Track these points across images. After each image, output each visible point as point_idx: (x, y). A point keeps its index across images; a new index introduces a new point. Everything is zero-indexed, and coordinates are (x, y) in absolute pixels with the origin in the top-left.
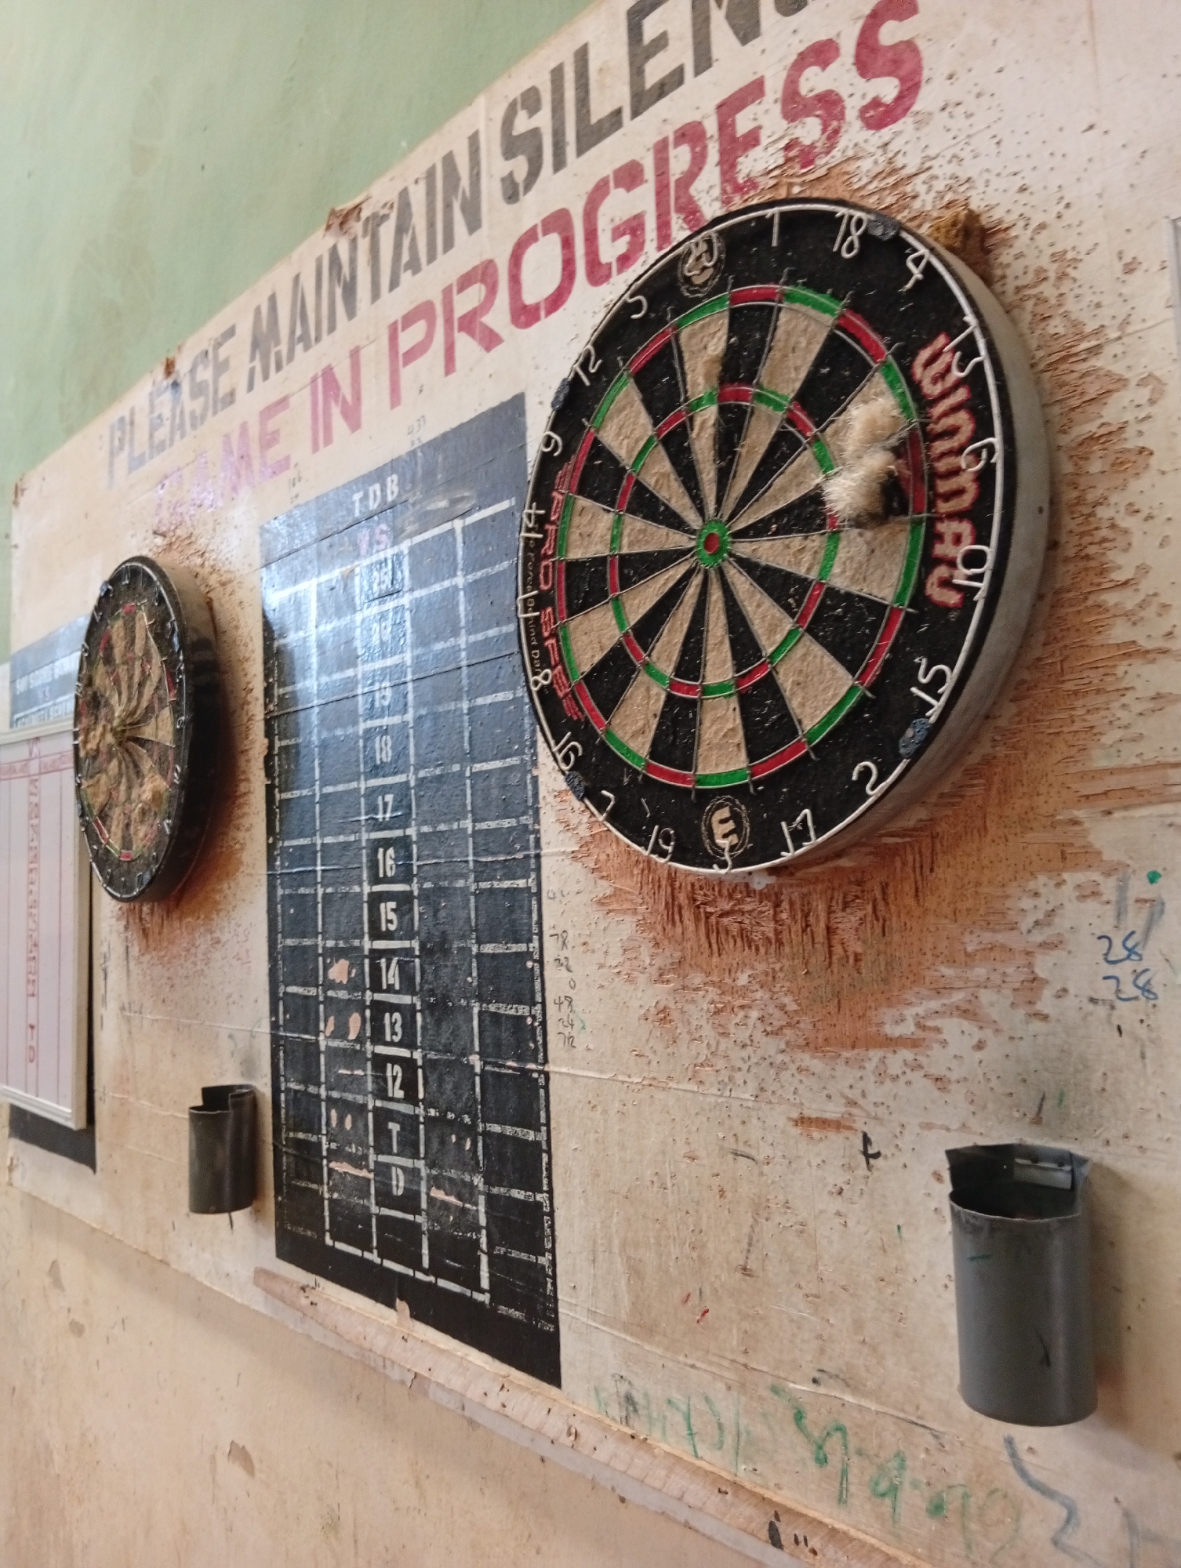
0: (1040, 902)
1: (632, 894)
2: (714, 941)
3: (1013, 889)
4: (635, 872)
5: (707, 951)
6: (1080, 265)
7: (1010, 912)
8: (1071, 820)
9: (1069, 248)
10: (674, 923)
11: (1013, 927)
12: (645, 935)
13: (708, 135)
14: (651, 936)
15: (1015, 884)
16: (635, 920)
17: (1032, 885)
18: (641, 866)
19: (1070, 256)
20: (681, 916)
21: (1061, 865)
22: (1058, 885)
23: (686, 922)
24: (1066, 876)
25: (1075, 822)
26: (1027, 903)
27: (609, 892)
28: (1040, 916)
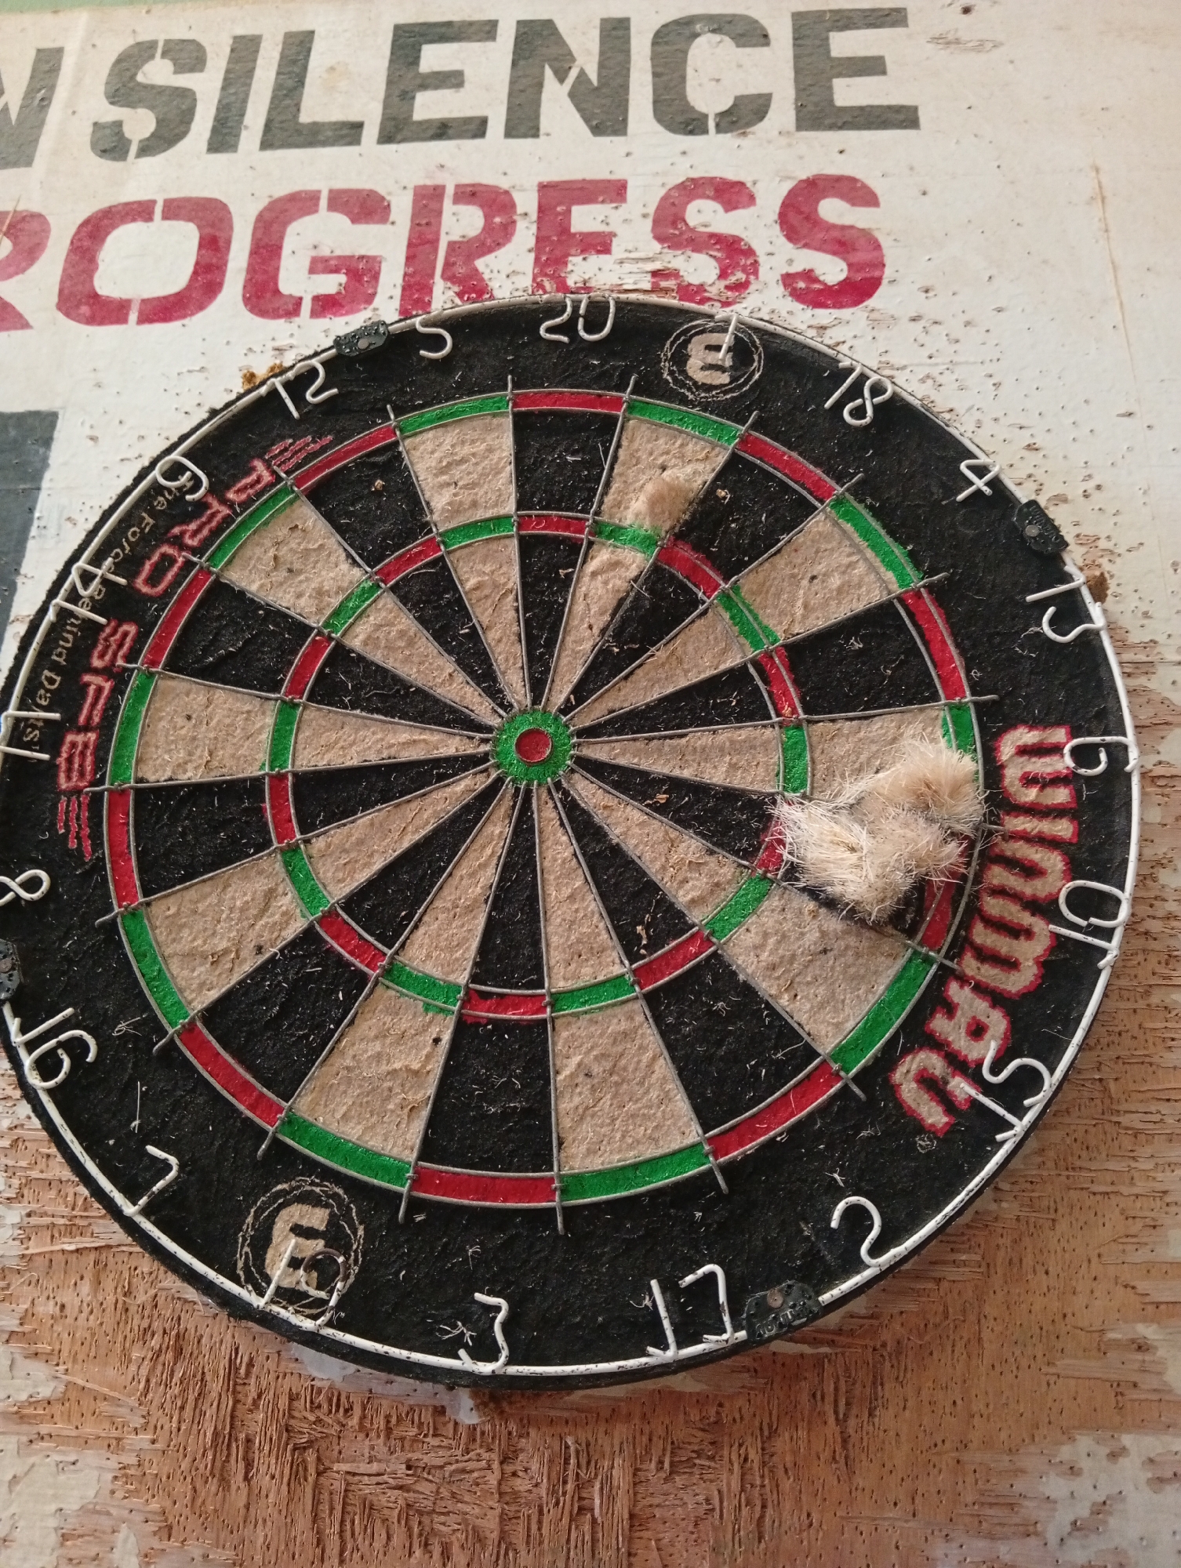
0: (1082, 1486)
1: (116, 1402)
2: (332, 1531)
3: (1030, 1461)
4: (136, 1354)
5: (311, 1551)
6: (1118, 560)
7: (1026, 1503)
8: (1133, 1341)
9: (1103, 536)
10: (224, 1482)
11: (1029, 1530)
12: (136, 1502)
13: (520, 210)
14: (155, 1506)
15: (1032, 1449)
16: (113, 1463)
17: (1065, 1452)
18: (155, 1343)
19: (1103, 544)
20: (249, 1465)
21: (1117, 1419)
22: (1113, 1456)
23: (263, 1480)
24: (1127, 1440)
25: (1142, 1347)
26: (1056, 1486)
27: (45, 1391)
28: (1083, 1511)
